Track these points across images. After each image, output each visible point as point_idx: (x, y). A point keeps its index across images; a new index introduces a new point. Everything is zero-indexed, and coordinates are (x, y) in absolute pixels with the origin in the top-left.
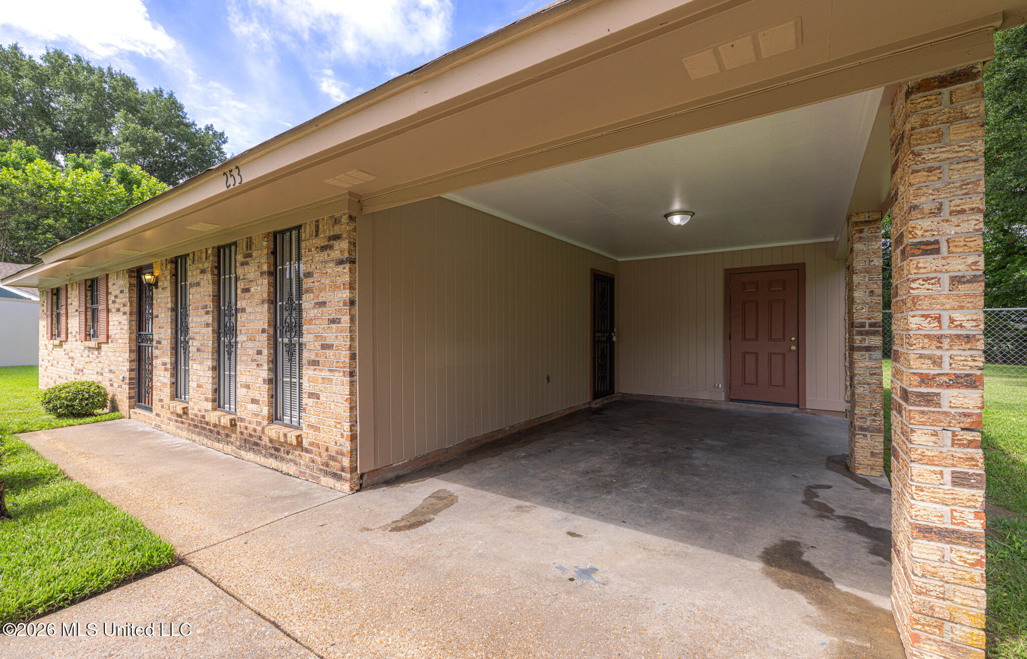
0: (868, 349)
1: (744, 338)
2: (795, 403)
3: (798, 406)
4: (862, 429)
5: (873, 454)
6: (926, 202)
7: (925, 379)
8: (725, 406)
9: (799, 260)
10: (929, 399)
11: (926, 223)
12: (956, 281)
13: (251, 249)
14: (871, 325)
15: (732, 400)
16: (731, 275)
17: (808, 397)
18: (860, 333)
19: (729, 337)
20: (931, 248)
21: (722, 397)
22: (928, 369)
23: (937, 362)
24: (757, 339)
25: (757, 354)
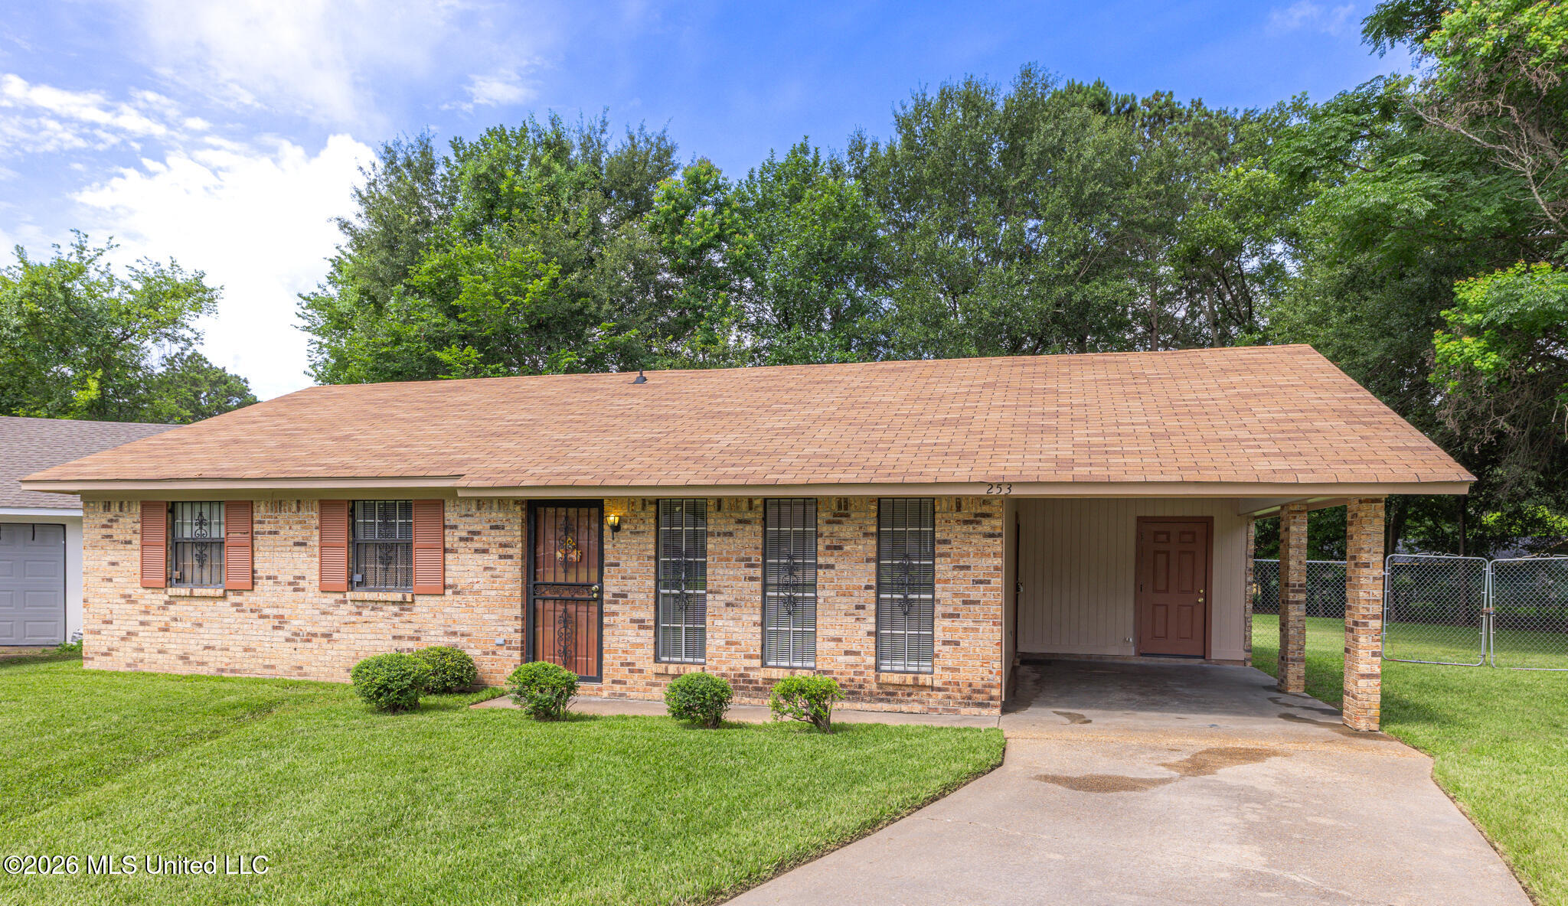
0: (1297, 602)
1: (1156, 591)
2: (1200, 653)
3: (1204, 657)
4: (1292, 660)
5: (1299, 678)
6: (1366, 547)
7: (1364, 617)
8: (1135, 661)
9: (1207, 513)
10: (1365, 624)
11: (1366, 555)
12: (1375, 579)
13: (846, 509)
14: (1300, 586)
15: (1142, 655)
16: (1142, 521)
17: (1213, 648)
18: (1293, 591)
19: (1139, 588)
20: (1367, 565)
21: (1132, 652)
22: (1364, 612)
23: (1368, 610)
24: (1167, 591)
25: (1167, 606)
